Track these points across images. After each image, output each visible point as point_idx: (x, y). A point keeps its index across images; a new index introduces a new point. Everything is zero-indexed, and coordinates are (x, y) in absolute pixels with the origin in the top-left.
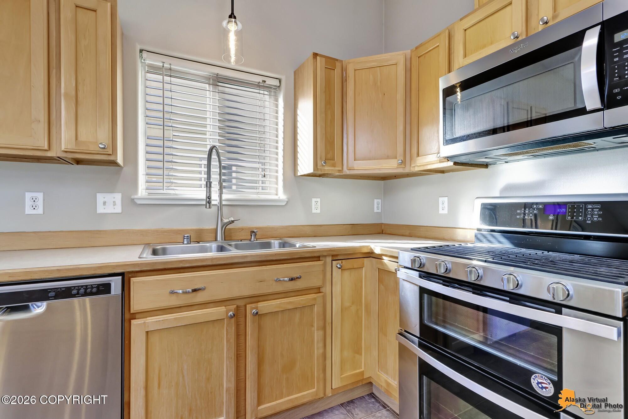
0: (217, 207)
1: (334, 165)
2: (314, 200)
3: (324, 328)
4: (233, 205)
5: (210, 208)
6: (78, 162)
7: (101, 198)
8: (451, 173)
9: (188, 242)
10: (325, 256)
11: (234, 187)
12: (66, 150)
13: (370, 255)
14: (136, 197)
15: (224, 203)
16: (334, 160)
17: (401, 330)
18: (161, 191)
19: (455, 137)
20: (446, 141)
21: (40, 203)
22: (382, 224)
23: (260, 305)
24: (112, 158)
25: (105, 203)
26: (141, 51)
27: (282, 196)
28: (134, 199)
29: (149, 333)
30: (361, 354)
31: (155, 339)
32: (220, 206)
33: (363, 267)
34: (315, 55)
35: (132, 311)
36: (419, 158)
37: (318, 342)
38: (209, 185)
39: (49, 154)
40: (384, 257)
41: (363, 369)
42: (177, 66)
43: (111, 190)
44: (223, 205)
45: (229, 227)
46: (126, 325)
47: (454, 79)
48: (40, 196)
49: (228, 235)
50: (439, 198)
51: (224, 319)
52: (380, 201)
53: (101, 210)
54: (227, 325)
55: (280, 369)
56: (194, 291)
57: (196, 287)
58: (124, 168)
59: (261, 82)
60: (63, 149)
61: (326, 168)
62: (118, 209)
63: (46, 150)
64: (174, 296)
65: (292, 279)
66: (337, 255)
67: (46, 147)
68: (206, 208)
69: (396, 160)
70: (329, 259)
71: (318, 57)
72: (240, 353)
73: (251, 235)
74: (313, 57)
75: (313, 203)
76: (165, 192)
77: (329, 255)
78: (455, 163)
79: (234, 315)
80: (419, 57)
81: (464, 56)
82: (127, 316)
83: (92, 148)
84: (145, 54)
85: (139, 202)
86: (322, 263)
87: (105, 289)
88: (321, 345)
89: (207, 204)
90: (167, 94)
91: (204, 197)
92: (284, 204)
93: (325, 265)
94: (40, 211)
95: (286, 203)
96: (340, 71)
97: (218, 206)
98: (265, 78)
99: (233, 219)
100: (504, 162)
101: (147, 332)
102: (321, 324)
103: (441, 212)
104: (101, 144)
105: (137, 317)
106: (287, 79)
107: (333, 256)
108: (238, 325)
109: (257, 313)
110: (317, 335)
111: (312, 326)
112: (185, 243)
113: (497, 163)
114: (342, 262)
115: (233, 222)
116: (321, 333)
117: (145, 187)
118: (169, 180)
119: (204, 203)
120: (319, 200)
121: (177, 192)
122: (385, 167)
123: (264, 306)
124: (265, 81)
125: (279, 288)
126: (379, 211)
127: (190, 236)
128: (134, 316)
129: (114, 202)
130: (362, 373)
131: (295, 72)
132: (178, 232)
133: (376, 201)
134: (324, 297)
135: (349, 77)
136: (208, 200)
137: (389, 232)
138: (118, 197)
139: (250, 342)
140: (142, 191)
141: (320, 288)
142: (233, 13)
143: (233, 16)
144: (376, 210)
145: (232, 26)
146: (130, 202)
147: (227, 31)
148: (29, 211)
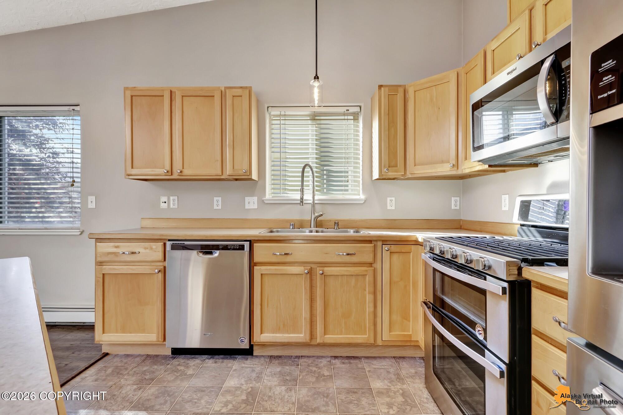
0: (311, 205)
1: (396, 171)
2: (389, 199)
3: (375, 293)
4: (323, 204)
5: (302, 205)
6: (236, 180)
7: (247, 199)
8: (510, 172)
9: (293, 228)
10: (376, 241)
11: (325, 190)
12: (229, 175)
14: (264, 199)
15: (316, 202)
16: (397, 167)
17: (425, 300)
18: (279, 195)
19: (479, 145)
20: (475, 148)
21: (220, 203)
22: (461, 220)
23: (326, 269)
24: (249, 177)
25: (249, 203)
26: (268, 107)
27: (362, 197)
28: (263, 200)
29: (263, 275)
30: (409, 321)
31: (266, 279)
32: (314, 204)
33: (411, 252)
34: (380, 87)
35: (254, 262)
36: (466, 161)
37: (369, 302)
38: (302, 191)
39: (222, 177)
41: (411, 333)
42: (289, 112)
43: (252, 195)
44: (315, 203)
45: (319, 219)
46: (252, 268)
48: (220, 199)
49: (319, 224)
50: (502, 196)
51: (303, 274)
52: (458, 199)
53: (247, 207)
54: (305, 278)
55: (340, 315)
56: (286, 254)
57: (287, 253)
58: (259, 182)
59: (345, 111)
60: (228, 174)
61: (390, 174)
62: (256, 206)
63: (221, 175)
64: (275, 256)
65: (348, 254)
66: (386, 241)
67: (221, 174)
68: (300, 205)
69: (446, 164)
70: (380, 244)
71: (382, 88)
72: (314, 298)
73: (335, 225)
74: (378, 89)
75: (388, 202)
76: (282, 195)
77: (380, 240)
78: (490, 166)
79: (308, 273)
80: (466, 74)
81: (493, 72)
82: (252, 264)
83: (240, 172)
84: (270, 108)
85: (266, 202)
86: (372, 246)
87: (242, 248)
88: (372, 305)
89: (301, 203)
90: (282, 131)
91: (299, 198)
92: (362, 202)
93: (375, 247)
94: (220, 207)
95: (364, 201)
96: (402, 95)
98: (347, 108)
99: (322, 213)
100: (548, 161)
101: (262, 274)
102: (372, 289)
103: (504, 209)
104: (244, 170)
105: (257, 265)
107: (383, 241)
108: (311, 280)
109: (323, 273)
110: (369, 298)
111: (365, 290)
112: (291, 228)
113: (543, 162)
114: (391, 247)
115: (321, 215)
116: (372, 296)
117: (270, 192)
118: (284, 188)
119: (299, 202)
120: (393, 199)
121: (288, 195)
122: (441, 170)
123: (329, 270)
124: (348, 110)
125: (339, 260)
126: (458, 208)
127: (294, 224)
128: (256, 264)
129: (254, 202)
130: (410, 336)
131: (371, 99)
132: (287, 221)
133: (453, 199)
134: (375, 271)
135: (410, 98)
136: (301, 200)
137: (466, 227)
138: (255, 199)
139: (319, 292)
140: (268, 195)
141: (372, 263)
142: (316, 75)
143: (316, 77)
144: (453, 207)
145: (316, 84)
146: (262, 202)
147: (313, 87)
148: (215, 207)
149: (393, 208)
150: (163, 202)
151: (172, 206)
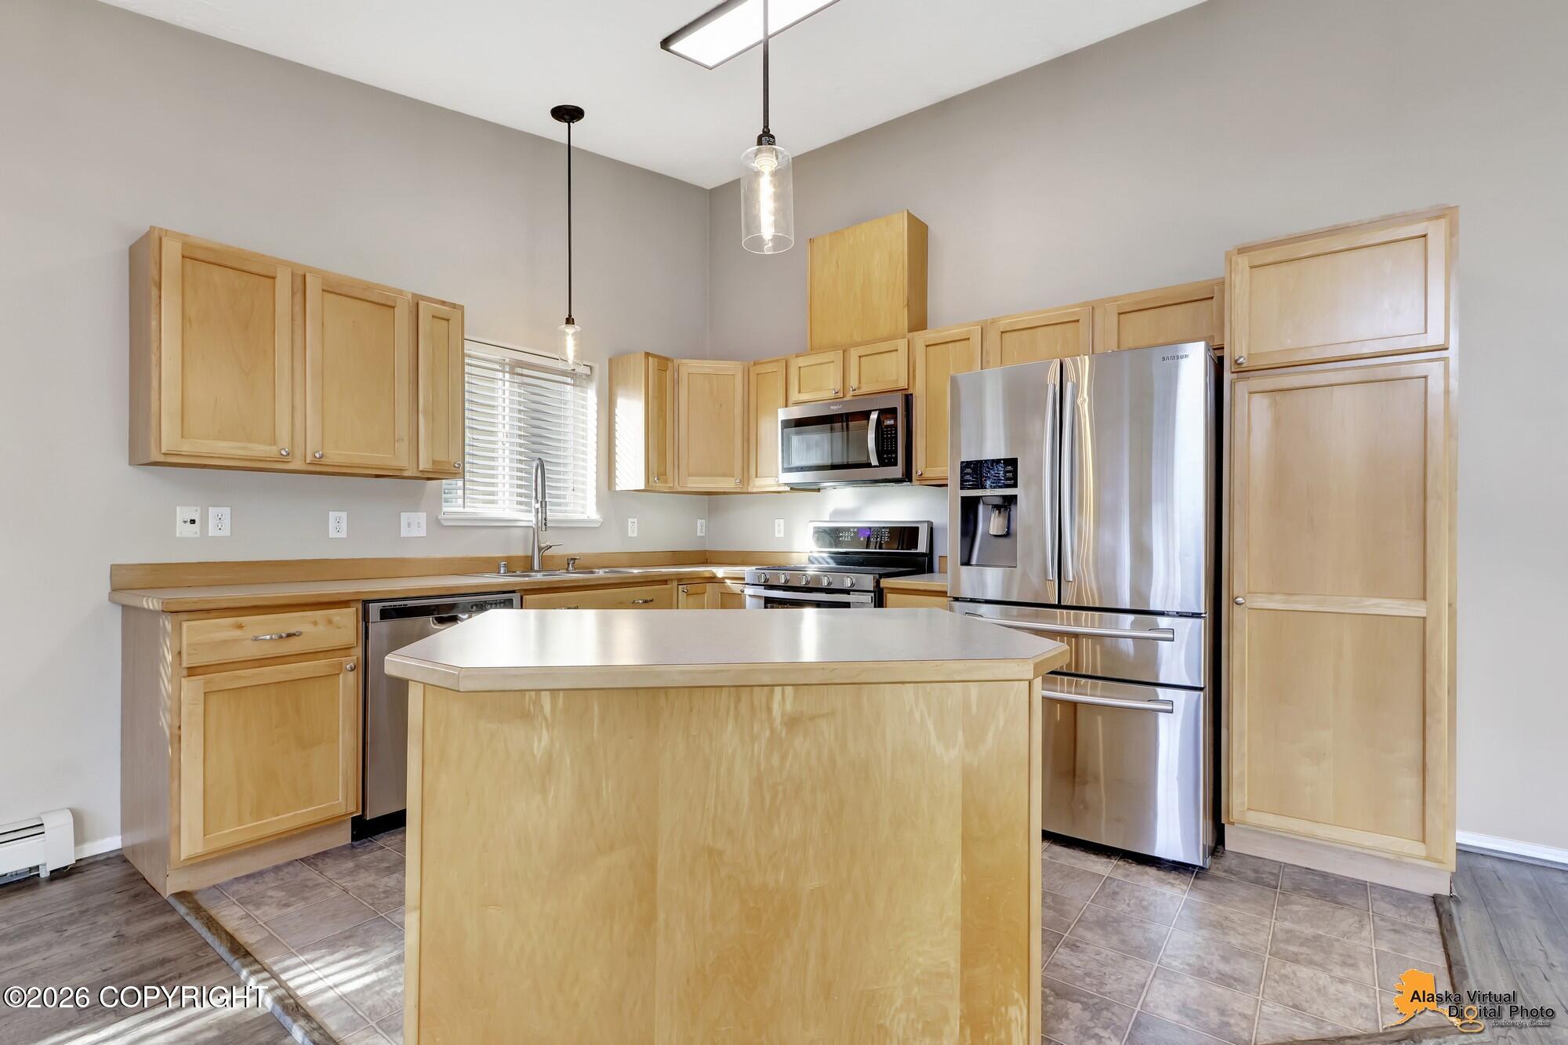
0: (532, 529)
1: (666, 482)
2: (630, 520)
7: (405, 517)
8: (788, 497)
10: (672, 580)
13: (712, 579)
14: (441, 516)
16: (666, 475)
18: (460, 510)
19: (791, 466)
20: (785, 469)
22: (707, 550)
25: (409, 524)
27: (592, 515)
28: (439, 519)
33: (704, 593)
34: (647, 354)
36: (757, 479)
40: (727, 581)
43: (415, 509)
45: (547, 552)
47: (796, 413)
48: (344, 515)
52: (703, 521)
53: (405, 532)
59: (570, 369)
60: (420, 469)
61: (658, 484)
62: (423, 532)
63: (405, 470)
69: (733, 479)
70: (675, 583)
71: (650, 356)
73: (568, 564)
74: (645, 356)
75: (630, 524)
76: (466, 510)
77: (676, 579)
78: (791, 489)
80: (758, 375)
81: (799, 391)
83: (446, 468)
85: (446, 523)
93: (672, 589)
94: (343, 535)
95: (599, 524)
96: (671, 373)
97: (534, 529)
99: (549, 544)
103: (777, 535)
104: (456, 463)
106: (601, 369)
107: (679, 580)
114: (686, 587)
115: (550, 546)
118: (469, 496)
120: (635, 520)
121: (478, 510)
122: (724, 485)
124: (574, 370)
126: (703, 534)
127: (507, 564)
129: (419, 523)
131: (610, 361)
133: (699, 521)
135: (681, 380)
137: (715, 560)
138: (422, 517)
142: (570, 316)
143: (570, 321)
144: (699, 534)
145: (570, 330)
146: (436, 524)
147: (564, 334)
148: (332, 534)
149: (635, 535)
150: (185, 522)
151: (212, 531)
